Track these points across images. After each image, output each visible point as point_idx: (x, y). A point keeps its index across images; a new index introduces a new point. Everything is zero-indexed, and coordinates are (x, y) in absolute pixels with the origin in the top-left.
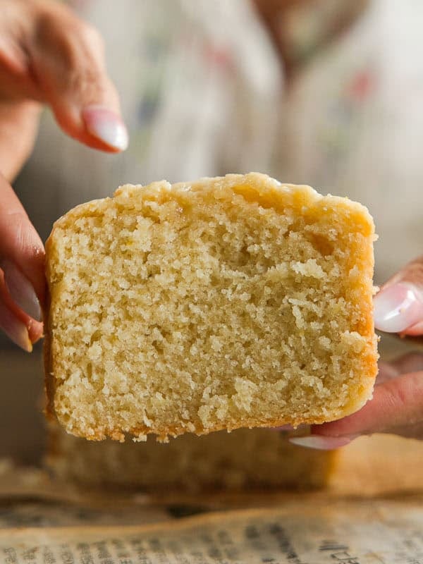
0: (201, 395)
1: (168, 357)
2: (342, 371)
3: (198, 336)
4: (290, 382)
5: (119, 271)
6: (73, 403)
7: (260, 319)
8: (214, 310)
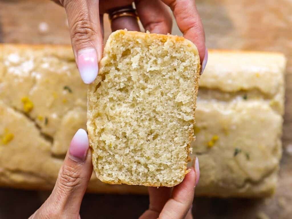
0: (179, 119)
1: (161, 133)
2: (180, 53)
3: (154, 117)
4: (181, 77)
5: (121, 152)
6: (170, 179)
7: (152, 87)
8: (145, 108)
